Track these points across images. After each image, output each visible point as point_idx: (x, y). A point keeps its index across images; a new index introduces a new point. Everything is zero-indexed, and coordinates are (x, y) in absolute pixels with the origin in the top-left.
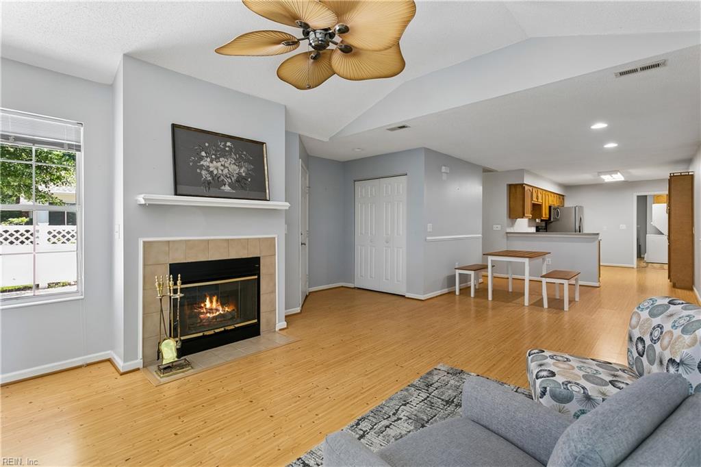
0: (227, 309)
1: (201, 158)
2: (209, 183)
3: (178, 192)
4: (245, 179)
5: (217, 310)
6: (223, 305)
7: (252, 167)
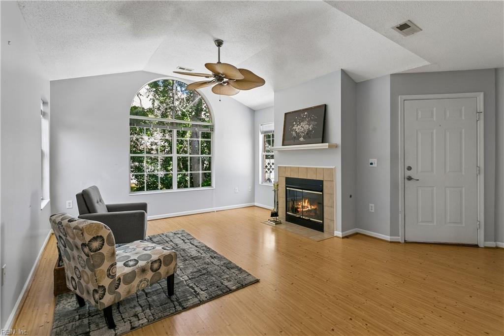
0: (313, 207)
1: (293, 126)
2: (295, 137)
3: (285, 144)
4: (311, 131)
5: (308, 207)
6: (311, 205)
7: (316, 123)
